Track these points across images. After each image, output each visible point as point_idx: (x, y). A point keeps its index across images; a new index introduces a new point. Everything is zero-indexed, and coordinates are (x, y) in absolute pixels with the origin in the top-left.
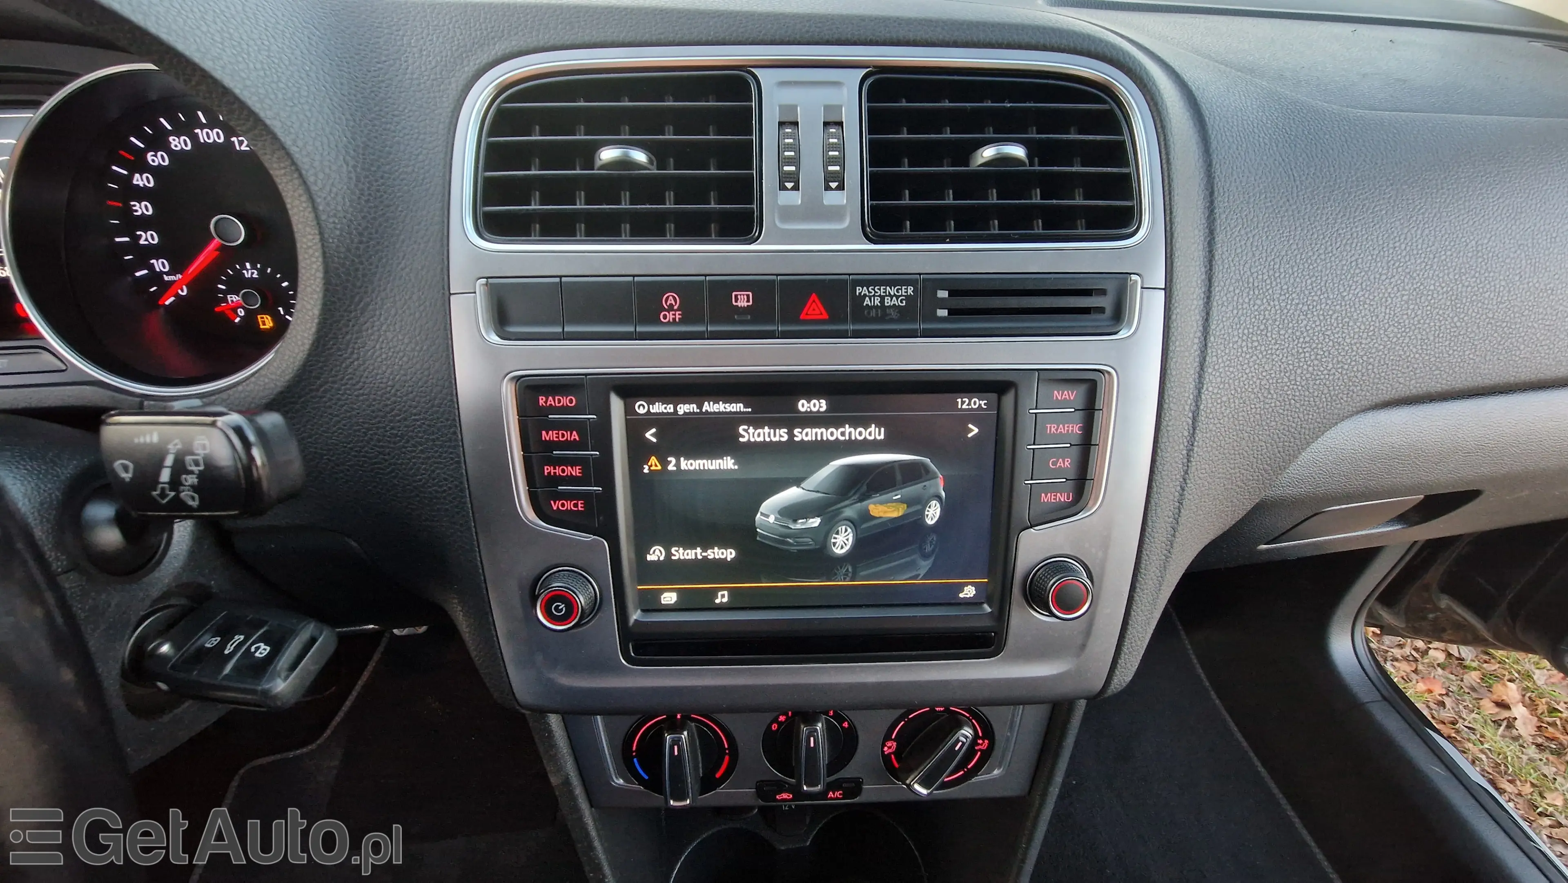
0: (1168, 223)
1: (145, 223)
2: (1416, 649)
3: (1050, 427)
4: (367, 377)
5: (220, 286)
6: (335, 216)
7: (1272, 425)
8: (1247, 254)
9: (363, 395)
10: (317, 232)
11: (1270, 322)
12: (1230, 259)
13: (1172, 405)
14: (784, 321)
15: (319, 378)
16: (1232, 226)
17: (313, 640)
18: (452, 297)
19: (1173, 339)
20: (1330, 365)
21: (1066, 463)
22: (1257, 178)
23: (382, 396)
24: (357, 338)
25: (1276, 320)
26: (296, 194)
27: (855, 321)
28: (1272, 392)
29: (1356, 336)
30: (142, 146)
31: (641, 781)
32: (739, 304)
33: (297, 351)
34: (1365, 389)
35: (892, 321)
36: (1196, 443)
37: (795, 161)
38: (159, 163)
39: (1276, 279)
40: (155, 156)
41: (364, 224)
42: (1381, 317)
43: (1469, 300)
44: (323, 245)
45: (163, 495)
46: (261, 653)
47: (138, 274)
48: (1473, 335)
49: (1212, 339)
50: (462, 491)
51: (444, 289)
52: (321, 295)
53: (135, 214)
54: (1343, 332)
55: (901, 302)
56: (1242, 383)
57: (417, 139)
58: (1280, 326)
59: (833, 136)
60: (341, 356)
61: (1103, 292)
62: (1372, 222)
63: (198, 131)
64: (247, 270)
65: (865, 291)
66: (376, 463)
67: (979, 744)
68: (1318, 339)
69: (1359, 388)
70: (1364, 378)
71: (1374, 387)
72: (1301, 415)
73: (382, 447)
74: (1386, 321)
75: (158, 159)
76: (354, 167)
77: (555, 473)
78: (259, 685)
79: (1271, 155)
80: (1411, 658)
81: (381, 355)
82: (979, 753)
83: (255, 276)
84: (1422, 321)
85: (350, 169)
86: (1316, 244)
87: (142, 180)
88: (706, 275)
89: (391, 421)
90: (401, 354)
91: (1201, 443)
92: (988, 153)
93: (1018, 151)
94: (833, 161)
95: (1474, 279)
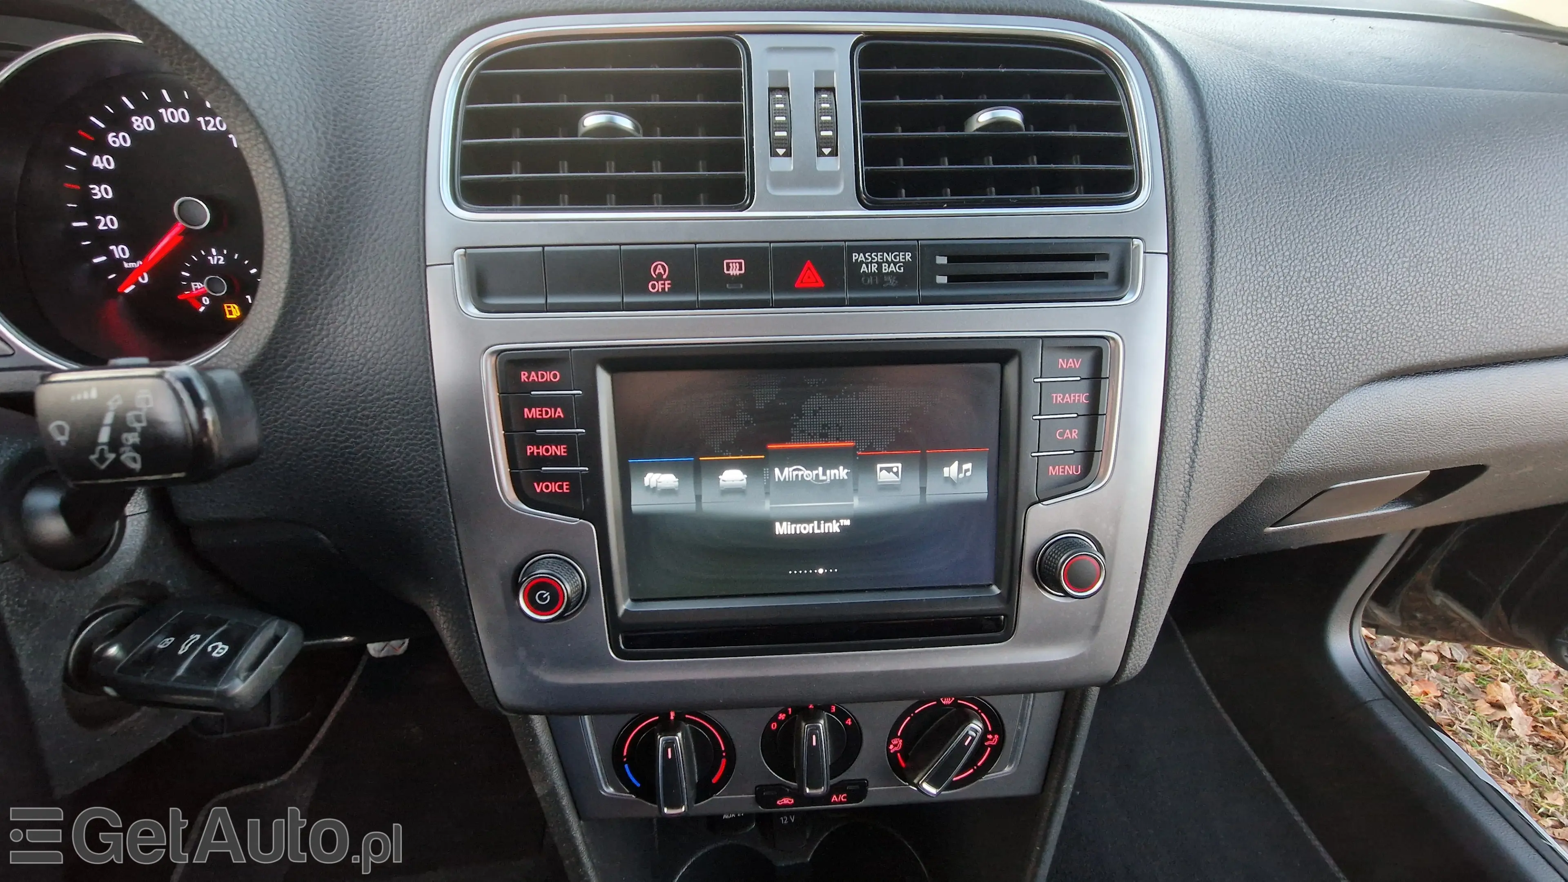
0: (1168, 186)
1: (104, 207)
2: (1409, 652)
3: (1056, 397)
4: (337, 355)
5: (183, 273)
6: (303, 183)
7: (1278, 395)
8: (1248, 220)
9: (333, 374)
10: (283, 199)
11: (1274, 288)
12: (1231, 225)
13: (1179, 372)
14: (778, 289)
15: (286, 357)
16: (1232, 192)
17: (276, 639)
18: (429, 270)
19: (1178, 304)
20: (1335, 334)
21: (1073, 434)
22: (1254, 145)
23: (353, 375)
24: (327, 314)
25: (1279, 287)
26: (261, 160)
27: (851, 288)
28: (1278, 361)
29: (1360, 304)
30: (102, 126)
31: (633, 789)
32: (731, 272)
33: (261, 328)
34: (1370, 358)
35: (890, 288)
36: (1204, 413)
37: (786, 126)
38: (121, 145)
39: (1277, 245)
40: (117, 137)
41: (334, 194)
42: (1383, 283)
43: (1468, 267)
44: (290, 214)
45: (102, 459)
46: (218, 653)
47: (96, 261)
48: (1474, 303)
49: (1217, 305)
50: (439, 474)
51: (419, 260)
52: (287, 267)
53: (95, 197)
54: (1346, 300)
55: (900, 269)
56: (1248, 351)
57: (392, 105)
58: (1284, 293)
59: (825, 101)
60: (309, 332)
61: (1105, 257)
62: (1370, 188)
63: (162, 111)
64: (213, 256)
65: (861, 257)
66: (346, 447)
67: (988, 740)
68: (1322, 306)
69: (1364, 357)
70: (1369, 347)
71: (1380, 356)
72: (1308, 385)
73: (353, 429)
74: (1388, 288)
75: (118, 140)
76: (324, 133)
77: (538, 453)
78: (216, 686)
79: (1266, 123)
80: (1405, 661)
81: (352, 331)
82: (989, 749)
83: (221, 262)
84: (1424, 289)
85: (320, 135)
86: (1316, 211)
87: (102, 162)
88: (696, 243)
89: (363, 402)
90: (374, 329)
91: (1209, 412)
92: (984, 117)
93: (1014, 115)
94: (825, 126)
95: (1473, 247)
